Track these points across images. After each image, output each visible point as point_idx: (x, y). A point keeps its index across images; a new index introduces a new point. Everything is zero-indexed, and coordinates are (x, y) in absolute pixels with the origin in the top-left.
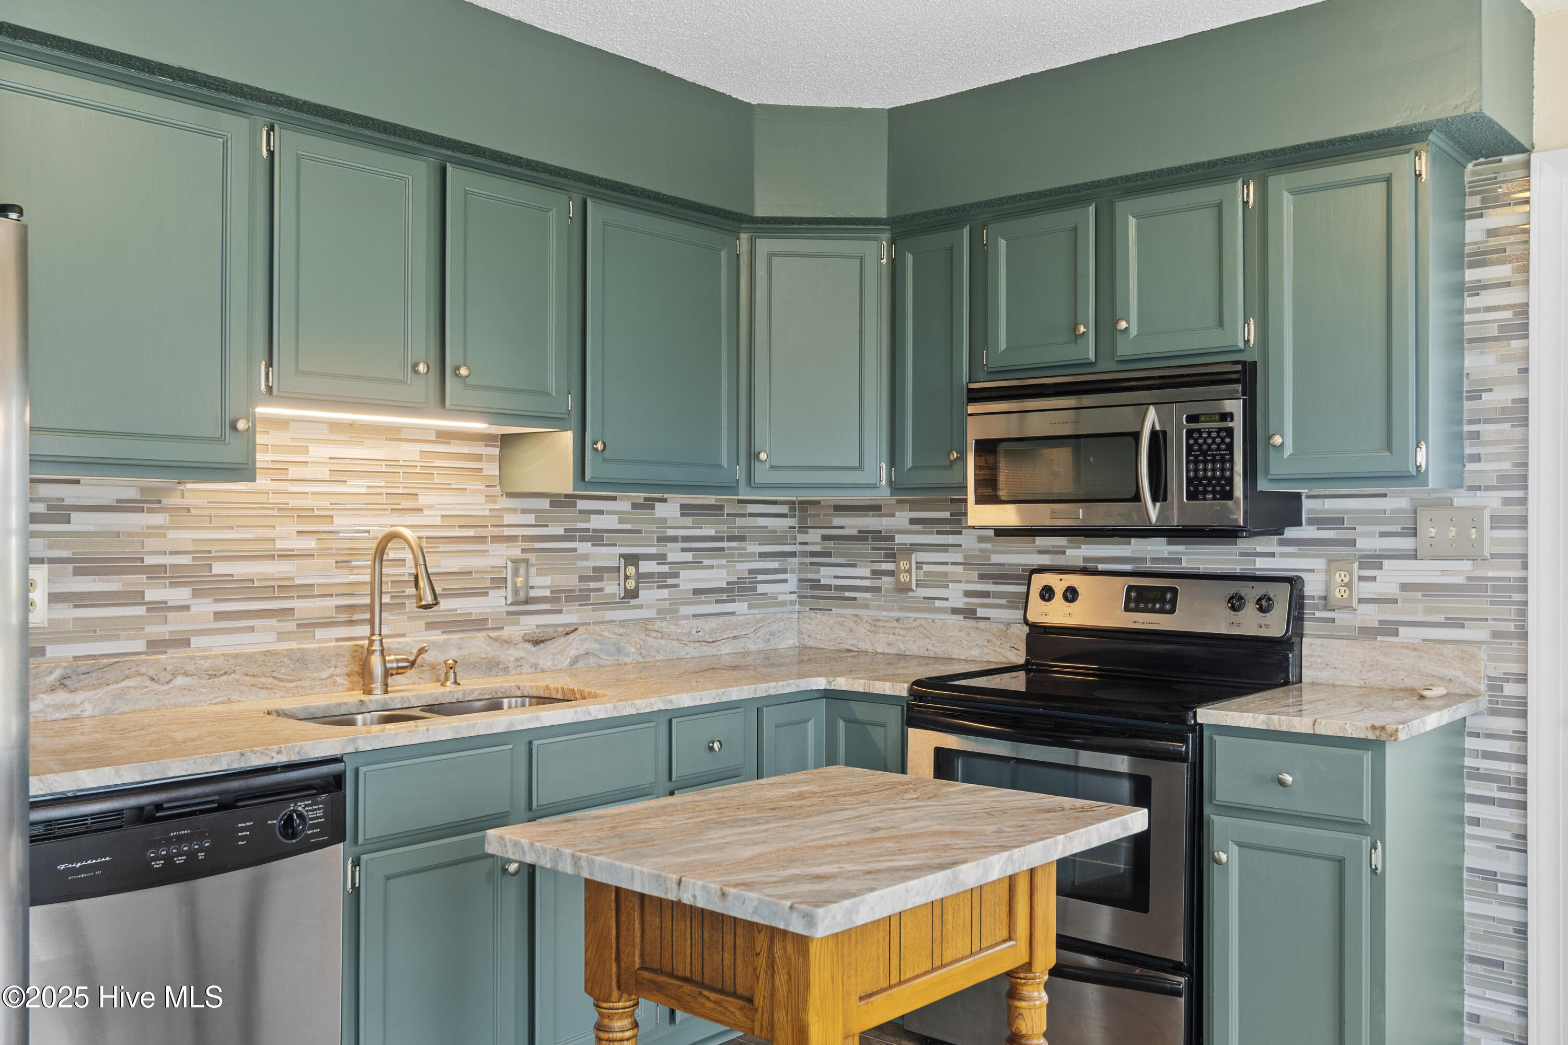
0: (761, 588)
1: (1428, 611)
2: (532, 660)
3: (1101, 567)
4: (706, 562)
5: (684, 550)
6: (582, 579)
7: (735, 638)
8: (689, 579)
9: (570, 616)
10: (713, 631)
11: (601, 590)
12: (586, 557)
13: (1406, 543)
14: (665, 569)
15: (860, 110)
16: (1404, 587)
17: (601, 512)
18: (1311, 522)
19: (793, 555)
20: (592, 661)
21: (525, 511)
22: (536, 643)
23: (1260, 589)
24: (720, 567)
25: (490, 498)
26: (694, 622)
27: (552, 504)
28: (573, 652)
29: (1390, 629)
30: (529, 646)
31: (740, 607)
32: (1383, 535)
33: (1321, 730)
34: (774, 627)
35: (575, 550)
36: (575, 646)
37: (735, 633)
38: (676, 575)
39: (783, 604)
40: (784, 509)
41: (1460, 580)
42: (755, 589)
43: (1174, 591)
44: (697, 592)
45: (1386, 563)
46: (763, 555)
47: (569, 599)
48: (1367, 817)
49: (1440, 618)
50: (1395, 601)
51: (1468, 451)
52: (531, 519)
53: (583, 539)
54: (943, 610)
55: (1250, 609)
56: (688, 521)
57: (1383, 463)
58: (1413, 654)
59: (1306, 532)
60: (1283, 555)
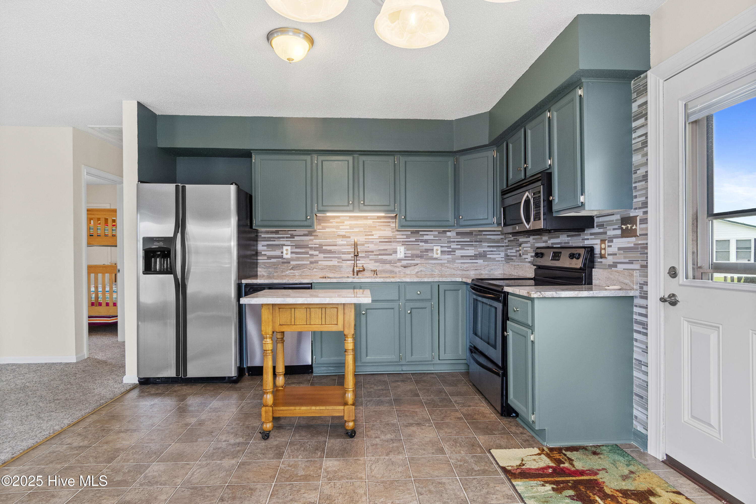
0: (488, 256)
1: (625, 258)
2: (403, 271)
3: (554, 246)
4: (466, 248)
5: (457, 245)
6: (421, 252)
7: (476, 270)
8: (459, 253)
9: (417, 261)
10: (467, 267)
11: (428, 255)
12: (423, 246)
13: (619, 232)
14: (450, 250)
16: (619, 249)
17: (428, 235)
18: (597, 226)
19: (503, 246)
20: (423, 273)
21: (402, 235)
22: (405, 267)
23: (578, 251)
24: (473, 250)
25: (393, 232)
26: (460, 265)
27: (411, 233)
28: (417, 270)
29: (615, 265)
30: (403, 268)
31: (480, 261)
32: (613, 229)
33: (521, 293)
34: (493, 267)
35: (419, 244)
36: (417, 269)
37: (476, 268)
38: (455, 252)
39: (499, 261)
40: (499, 233)
41: (632, 245)
42: (486, 256)
43: (562, 253)
44: (462, 256)
45: (614, 240)
46: (488, 246)
47: (416, 257)
48: (530, 323)
49: (627, 260)
50: (616, 254)
51: (634, 194)
52: (405, 237)
53: (421, 242)
54: (526, 262)
55: (574, 258)
56: (459, 237)
57: (573, 202)
58: (617, 274)
59: (596, 230)
60: (592, 239)
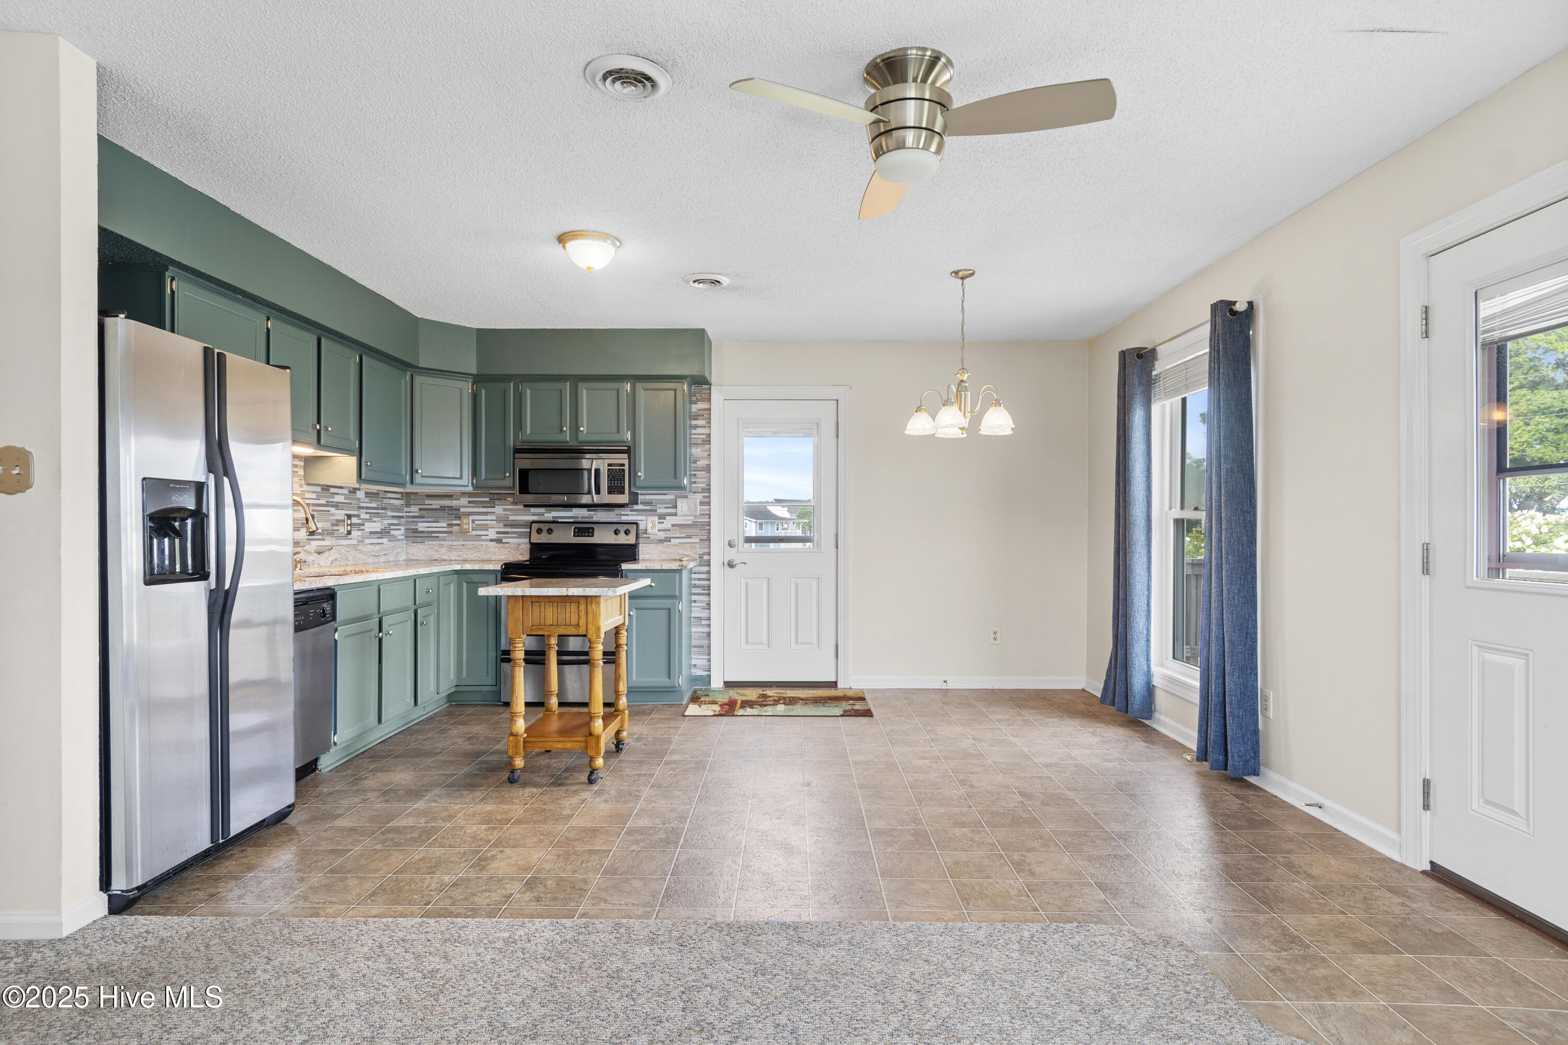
0: (392, 532)
1: (680, 533)
2: (318, 561)
4: (374, 519)
5: (366, 513)
6: (332, 525)
7: (385, 555)
8: (369, 527)
9: (328, 542)
10: (378, 551)
11: (338, 530)
12: (333, 515)
13: (673, 511)
14: (360, 521)
15: (465, 327)
16: (673, 525)
17: (338, 494)
18: (641, 503)
19: (402, 517)
20: (338, 563)
21: (313, 492)
22: (319, 553)
23: (626, 527)
24: (378, 522)
25: (301, 486)
26: (371, 547)
27: (322, 489)
28: (331, 558)
29: (668, 540)
30: (316, 555)
31: (385, 541)
32: (666, 508)
33: (664, 568)
34: (398, 550)
35: (329, 511)
36: (332, 555)
37: (385, 552)
38: (363, 525)
39: (399, 540)
40: (399, 496)
41: (690, 522)
42: (390, 533)
43: (593, 529)
44: (371, 533)
45: (667, 517)
46: (393, 517)
47: (328, 534)
48: (677, 594)
49: (684, 535)
50: (670, 530)
51: (693, 480)
52: (314, 496)
53: (332, 506)
54: (487, 540)
55: (622, 534)
56: (367, 500)
57: (673, 482)
58: (676, 548)
59: (640, 507)
60: (632, 515)
